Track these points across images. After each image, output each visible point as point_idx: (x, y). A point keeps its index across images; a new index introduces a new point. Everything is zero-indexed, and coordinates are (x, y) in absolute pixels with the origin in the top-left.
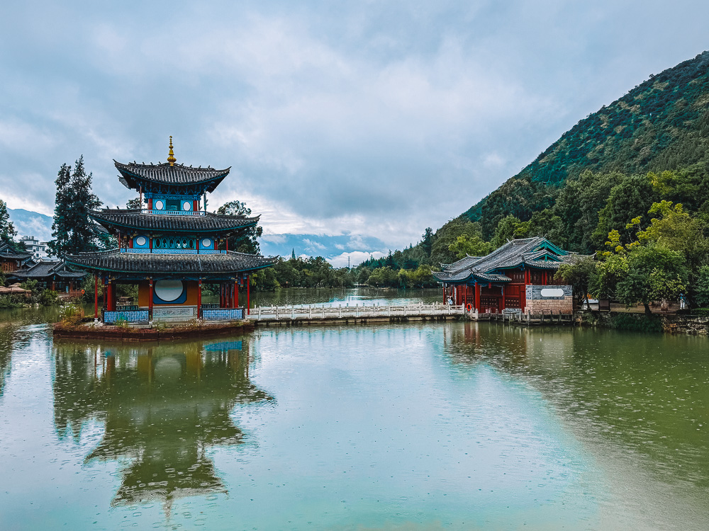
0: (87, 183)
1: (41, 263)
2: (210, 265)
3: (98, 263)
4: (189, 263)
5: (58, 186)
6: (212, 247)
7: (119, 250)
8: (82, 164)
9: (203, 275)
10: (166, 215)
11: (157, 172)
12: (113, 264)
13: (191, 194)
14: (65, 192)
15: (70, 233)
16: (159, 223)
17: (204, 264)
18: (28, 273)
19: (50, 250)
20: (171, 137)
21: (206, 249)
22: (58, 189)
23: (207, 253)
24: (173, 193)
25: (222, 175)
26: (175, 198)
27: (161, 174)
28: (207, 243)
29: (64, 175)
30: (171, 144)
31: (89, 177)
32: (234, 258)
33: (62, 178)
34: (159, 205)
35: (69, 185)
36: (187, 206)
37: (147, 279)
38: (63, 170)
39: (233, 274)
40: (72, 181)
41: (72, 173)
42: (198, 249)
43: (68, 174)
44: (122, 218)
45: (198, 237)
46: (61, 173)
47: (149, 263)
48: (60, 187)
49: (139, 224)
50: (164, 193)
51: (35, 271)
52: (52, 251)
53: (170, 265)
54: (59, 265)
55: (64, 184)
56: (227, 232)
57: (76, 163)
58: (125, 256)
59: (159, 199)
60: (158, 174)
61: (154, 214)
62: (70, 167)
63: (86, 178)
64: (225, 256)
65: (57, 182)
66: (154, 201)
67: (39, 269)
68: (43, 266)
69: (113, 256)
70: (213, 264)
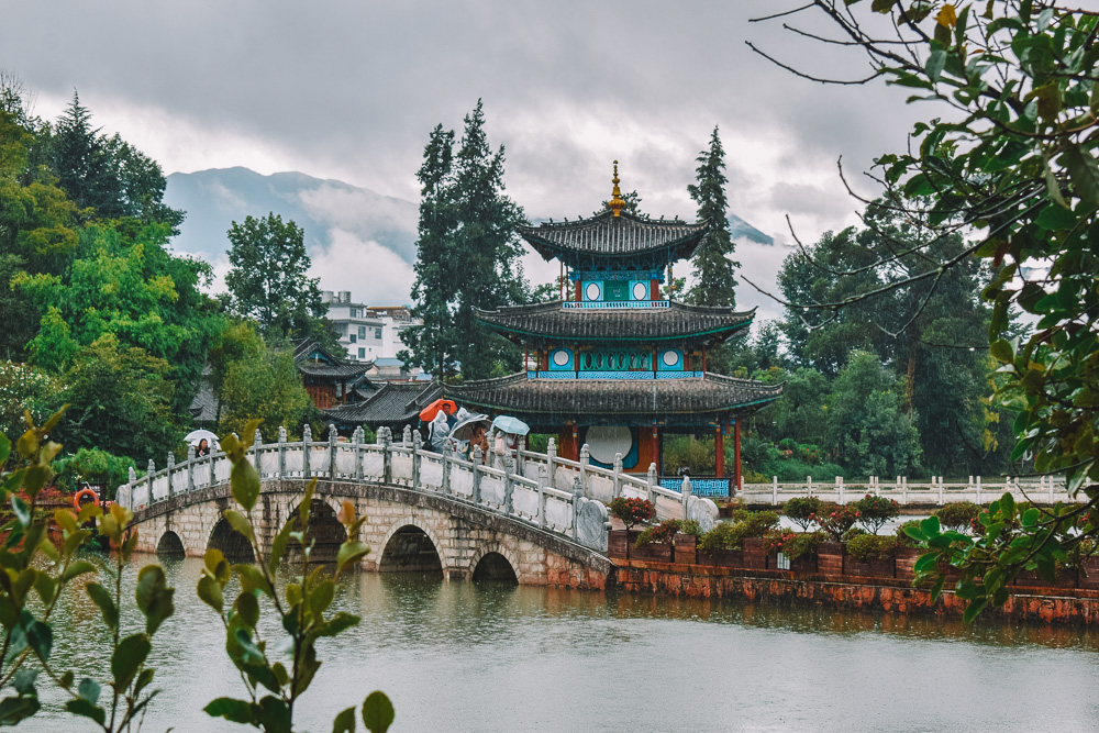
0: (493, 172)
1: (390, 388)
2: (671, 398)
3: (492, 399)
4: (636, 396)
5: (424, 185)
6: (681, 366)
7: (526, 374)
8: (480, 123)
9: (661, 417)
10: (604, 308)
11: (590, 233)
12: (515, 400)
13: (647, 268)
14: (440, 197)
15: (453, 306)
16: (588, 326)
17: (661, 396)
18: (360, 411)
19: (406, 353)
20: (616, 162)
21: (669, 369)
22: (424, 193)
23: (671, 377)
24: (615, 269)
25: (697, 233)
26: (618, 278)
27: (595, 236)
28: (671, 358)
29: (437, 155)
30: (616, 175)
31: (498, 158)
32: (715, 387)
33: (432, 164)
34: (593, 291)
35: (448, 182)
36: (639, 290)
37: (569, 423)
38: (436, 141)
39: (711, 415)
40: (457, 169)
41: (456, 149)
42: (655, 370)
43: (448, 150)
44: (529, 321)
45: (655, 348)
46: (431, 151)
47: (571, 397)
48: (429, 188)
49: (555, 330)
50: (601, 269)
51: (379, 405)
52: (412, 355)
53: (603, 399)
54: (429, 391)
55: (437, 178)
56: (706, 337)
57: (467, 121)
58: (535, 385)
59: (593, 280)
60: (589, 237)
61: (585, 308)
62: (451, 135)
63: (491, 158)
64: (699, 384)
65: (422, 175)
66: (585, 285)
67: (385, 402)
68: (393, 396)
69: (517, 386)
70: (676, 397)
